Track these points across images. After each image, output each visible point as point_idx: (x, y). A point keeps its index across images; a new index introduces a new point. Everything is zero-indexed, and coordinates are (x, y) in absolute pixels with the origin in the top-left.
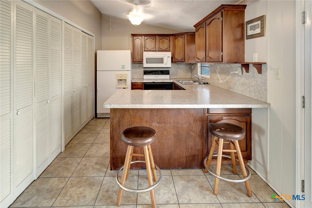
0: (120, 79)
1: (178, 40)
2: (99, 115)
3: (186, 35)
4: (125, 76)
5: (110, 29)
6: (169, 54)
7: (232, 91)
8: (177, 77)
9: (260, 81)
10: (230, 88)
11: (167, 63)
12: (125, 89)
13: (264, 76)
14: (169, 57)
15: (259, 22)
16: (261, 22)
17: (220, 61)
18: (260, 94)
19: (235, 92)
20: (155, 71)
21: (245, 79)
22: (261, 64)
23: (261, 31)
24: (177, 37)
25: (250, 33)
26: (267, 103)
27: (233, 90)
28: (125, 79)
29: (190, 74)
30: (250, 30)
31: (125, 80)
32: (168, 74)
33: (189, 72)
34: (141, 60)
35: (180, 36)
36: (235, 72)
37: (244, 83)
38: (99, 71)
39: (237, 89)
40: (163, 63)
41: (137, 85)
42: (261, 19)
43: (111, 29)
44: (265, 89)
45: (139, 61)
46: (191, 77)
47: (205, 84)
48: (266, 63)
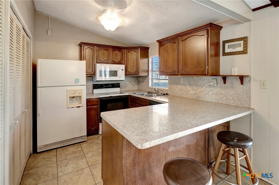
0: (73, 95)
1: (131, 54)
2: (40, 148)
3: (139, 50)
4: (80, 92)
5: (48, 32)
6: (123, 67)
7: (202, 99)
8: (126, 90)
9: (242, 91)
10: (200, 98)
11: (121, 76)
12: (80, 107)
13: (247, 86)
14: (123, 70)
15: (242, 42)
16: (244, 42)
17: (206, 75)
18: (241, 101)
19: (206, 100)
20: (106, 85)
21: (221, 89)
22: (243, 77)
23: (244, 50)
24: (130, 50)
25: (227, 50)
26: (250, 108)
27: (204, 99)
28: (80, 95)
29: (137, 85)
30: (228, 48)
31: (80, 97)
32: (119, 87)
33: (136, 84)
34: (92, 73)
35: (134, 50)
36: (210, 84)
37: (218, 93)
38: (41, 87)
39: (209, 98)
40: (117, 76)
41: (93, 102)
42: (244, 40)
43: (51, 32)
44: (247, 97)
45: (91, 73)
46: (137, 89)
47: (164, 94)
48: (248, 76)
